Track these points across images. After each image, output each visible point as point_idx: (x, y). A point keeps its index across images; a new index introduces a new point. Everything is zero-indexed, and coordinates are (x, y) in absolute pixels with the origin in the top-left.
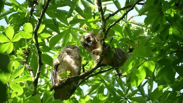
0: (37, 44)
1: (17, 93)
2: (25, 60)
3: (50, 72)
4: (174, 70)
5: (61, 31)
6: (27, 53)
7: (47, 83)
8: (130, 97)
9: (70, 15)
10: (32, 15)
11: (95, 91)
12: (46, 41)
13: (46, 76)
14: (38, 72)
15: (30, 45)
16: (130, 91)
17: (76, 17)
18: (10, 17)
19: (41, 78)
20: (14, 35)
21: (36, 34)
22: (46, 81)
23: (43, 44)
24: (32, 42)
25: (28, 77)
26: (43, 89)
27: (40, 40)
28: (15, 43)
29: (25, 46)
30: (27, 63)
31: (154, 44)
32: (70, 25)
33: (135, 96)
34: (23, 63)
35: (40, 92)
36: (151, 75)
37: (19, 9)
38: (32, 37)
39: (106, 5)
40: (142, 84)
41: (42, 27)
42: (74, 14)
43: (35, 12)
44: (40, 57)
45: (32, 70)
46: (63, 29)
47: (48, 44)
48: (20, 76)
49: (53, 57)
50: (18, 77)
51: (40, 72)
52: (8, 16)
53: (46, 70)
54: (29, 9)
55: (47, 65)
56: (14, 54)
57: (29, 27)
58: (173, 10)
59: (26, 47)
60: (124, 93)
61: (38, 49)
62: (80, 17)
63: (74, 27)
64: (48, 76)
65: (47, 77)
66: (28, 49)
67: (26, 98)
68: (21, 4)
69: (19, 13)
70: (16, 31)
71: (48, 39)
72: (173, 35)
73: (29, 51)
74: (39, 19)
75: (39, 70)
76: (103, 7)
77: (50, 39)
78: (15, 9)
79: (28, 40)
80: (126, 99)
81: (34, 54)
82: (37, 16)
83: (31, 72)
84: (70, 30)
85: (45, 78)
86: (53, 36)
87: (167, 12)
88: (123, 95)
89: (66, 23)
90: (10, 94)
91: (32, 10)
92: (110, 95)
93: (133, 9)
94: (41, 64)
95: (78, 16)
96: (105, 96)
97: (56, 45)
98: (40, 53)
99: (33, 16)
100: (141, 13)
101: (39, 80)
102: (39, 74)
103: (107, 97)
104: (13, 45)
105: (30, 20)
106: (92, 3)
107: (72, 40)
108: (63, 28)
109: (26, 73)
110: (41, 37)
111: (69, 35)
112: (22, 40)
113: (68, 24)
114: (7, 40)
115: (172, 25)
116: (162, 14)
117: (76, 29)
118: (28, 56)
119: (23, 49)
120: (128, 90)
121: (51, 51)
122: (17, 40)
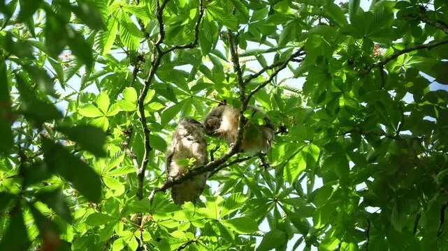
0: (144, 120)
1: (114, 191)
2: (125, 143)
3: (162, 161)
4: (348, 158)
5: (179, 101)
6: (129, 132)
7: (159, 178)
8: (281, 198)
9: (192, 78)
10: (135, 77)
11: (230, 190)
12: (156, 115)
13: (156, 167)
14: (144, 160)
15: (133, 122)
16: (281, 190)
17: (202, 80)
18: (103, 81)
19: (150, 170)
20: (110, 106)
21: (141, 105)
22: (156, 174)
23: (152, 119)
24: (136, 116)
25: (130, 168)
26: (153, 186)
27: (147, 114)
28: (110, 118)
29: (125, 122)
30: (128, 147)
31: (318, 120)
32: (192, 92)
33: (288, 197)
34: (123, 148)
35: (148, 191)
36: (314, 166)
37: (116, 68)
38: (135, 109)
39: (245, 62)
40: (299, 179)
41: (151, 93)
42: (199, 75)
43: (140, 72)
44: (147, 139)
45: (136, 158)
46: (182, 98)
47: (159, 120)
48: (118, 167)
49: (166, 140)
50: (115, 168)
51: (147, 161)
52: (100, 79)
53: (157, 158)
54: (132, 68)
55: (157, 152)
56: (110, 134)
57: (131, 94)
58: (344, 71)
59: (128, 123)
60: (272, 192)
61: (145, 126)
62: (207, 80)
63: (198, 95)
64: (160, 167)
65: (159, 169)
66: (130, 126)
67: (127, 199)
68: (120, 61)
69: (117, 73)
70: (113, 99)
71: (159, 111)
72: (346, 107)
73: (131, 129)
74: (146, 82)
75: (146, 158)
76: (241, 65)
77: (162, 112)
78: (111, 68)
79: (130, 113)
80: (276, 201)
81: (138, 134)
82: (143, 78)
83: (134, 160)
84: (191, 100)
85: (155, 170)
86: (167, 108)
87: (336, 74)
88: (271, 196)
89: (186, 88)
90: (105, 193)
91: (136, 71)
92: (252, 196)
93: (285, 67)
94: (149, 149)
95: (204, 78)
96: (245, 196)
97: (172, 122)
98: (147, 132)
99: (137, 79)
100: (298, 74)
101: (146, 173)
102: (146, 163)
103: (247, 198)
104: (109, 121)
105: (133, 83)
106: (225, 59)
107: (195, 115)
108: (182, 96)
109: (127, 162)
110: (149, 109)
111: (191, 107)
112: (121, 113)
113: (189, 91)
114: (99, 114)
115: (343, 92)
116: (328, 76)
117: (202, 98)
118: (130, 137)
119: (122, 127)
120: (278, 188)
121: (163, 130)
122: (114, 113)
